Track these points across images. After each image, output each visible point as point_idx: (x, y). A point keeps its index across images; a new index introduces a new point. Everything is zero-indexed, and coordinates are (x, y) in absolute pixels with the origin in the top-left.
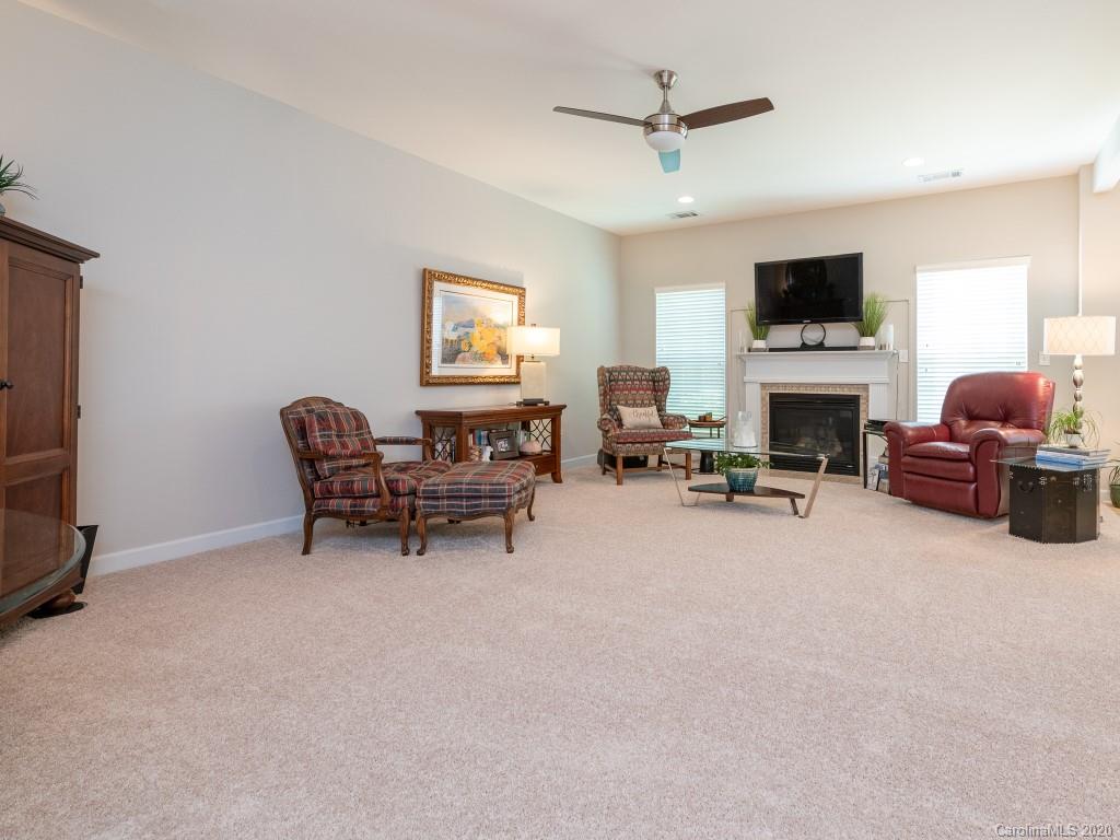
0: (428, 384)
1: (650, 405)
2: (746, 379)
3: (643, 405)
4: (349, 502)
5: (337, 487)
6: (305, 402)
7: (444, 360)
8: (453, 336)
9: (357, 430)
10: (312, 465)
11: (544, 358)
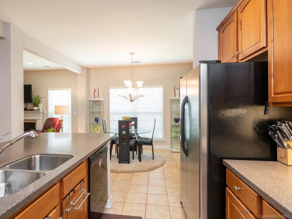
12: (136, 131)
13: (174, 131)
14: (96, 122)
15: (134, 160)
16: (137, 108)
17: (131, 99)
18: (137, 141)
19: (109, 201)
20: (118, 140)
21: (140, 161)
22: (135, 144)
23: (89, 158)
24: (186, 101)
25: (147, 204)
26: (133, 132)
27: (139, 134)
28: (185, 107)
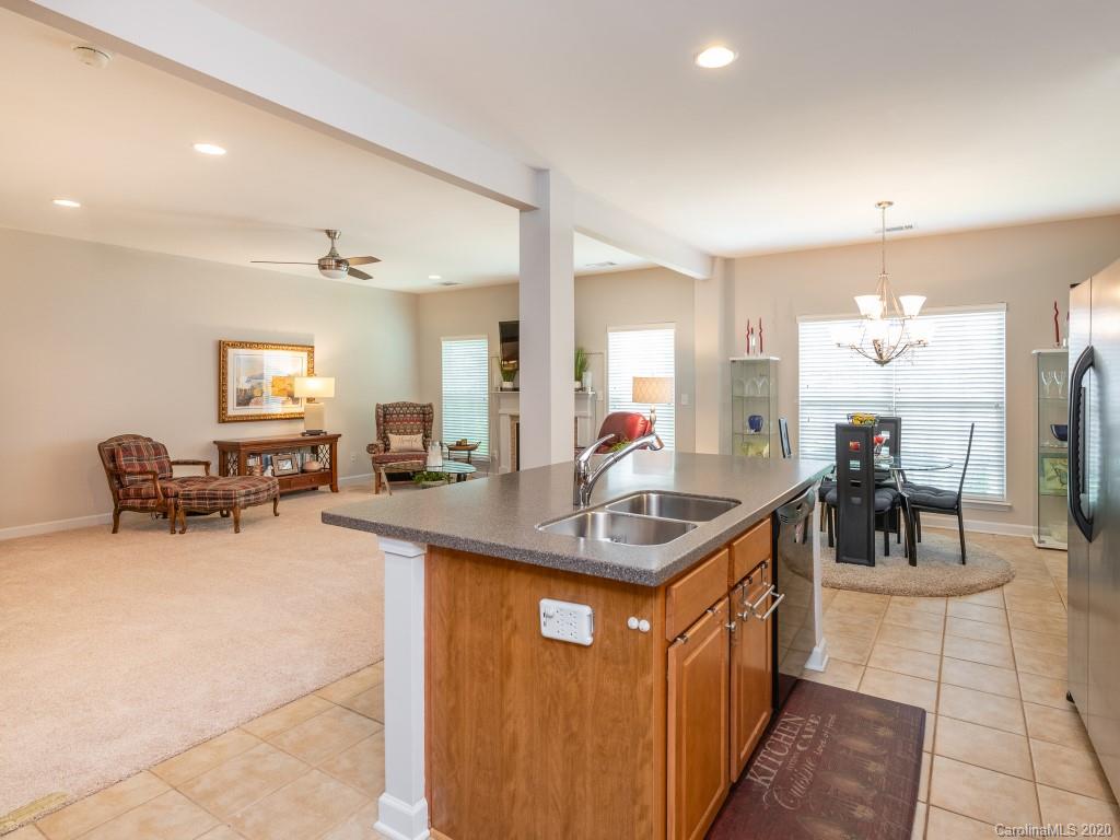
0: (224, 422)
1: (418, 433)
2: (501, 411)
3: (412, 433)
4: (139, 501)
5: (132, 492)
6: (118, 439)
7: (239, 404)
8: (247, 386)
9: (156, 455)
10: (119, 479)
11: (323, 399)
12: (897, 461)
13: (1053, 473)
14: (753, 431)
15: (888, 559)
16: (898, 387)
17: (881, 355)
18: (903, 498)
19: (817, 650)
20: (835, 489)
21: (913, 562)
22: (893, 504)
23: (774, 515)
24: (1089, 363)
25: (940, 713)
26: (885, 466)
27: (906, 472)
28: (1085, 383)
